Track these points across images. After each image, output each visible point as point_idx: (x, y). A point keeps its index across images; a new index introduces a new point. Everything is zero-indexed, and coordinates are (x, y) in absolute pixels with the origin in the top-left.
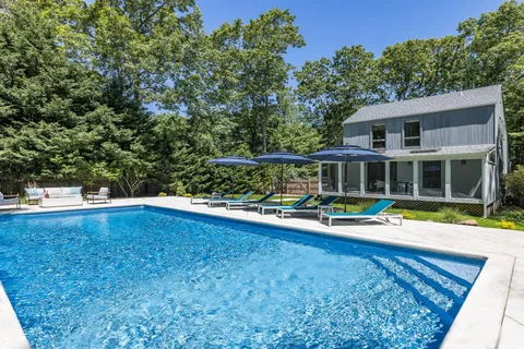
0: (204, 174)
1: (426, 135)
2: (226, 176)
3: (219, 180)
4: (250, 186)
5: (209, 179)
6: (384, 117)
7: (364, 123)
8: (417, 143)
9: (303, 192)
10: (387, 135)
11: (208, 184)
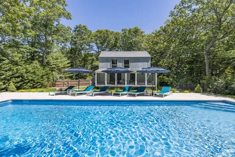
0: (18, 77)
1: (131, 64)
2: (30, 78)
3: (27, 81)
4: (42, 84)
5: (22, 81)
6: (117, 56)
7: (108, 58)
8: (128, 67)
9: (65, 86)
10: (118, 63)
11: (20, 83)
